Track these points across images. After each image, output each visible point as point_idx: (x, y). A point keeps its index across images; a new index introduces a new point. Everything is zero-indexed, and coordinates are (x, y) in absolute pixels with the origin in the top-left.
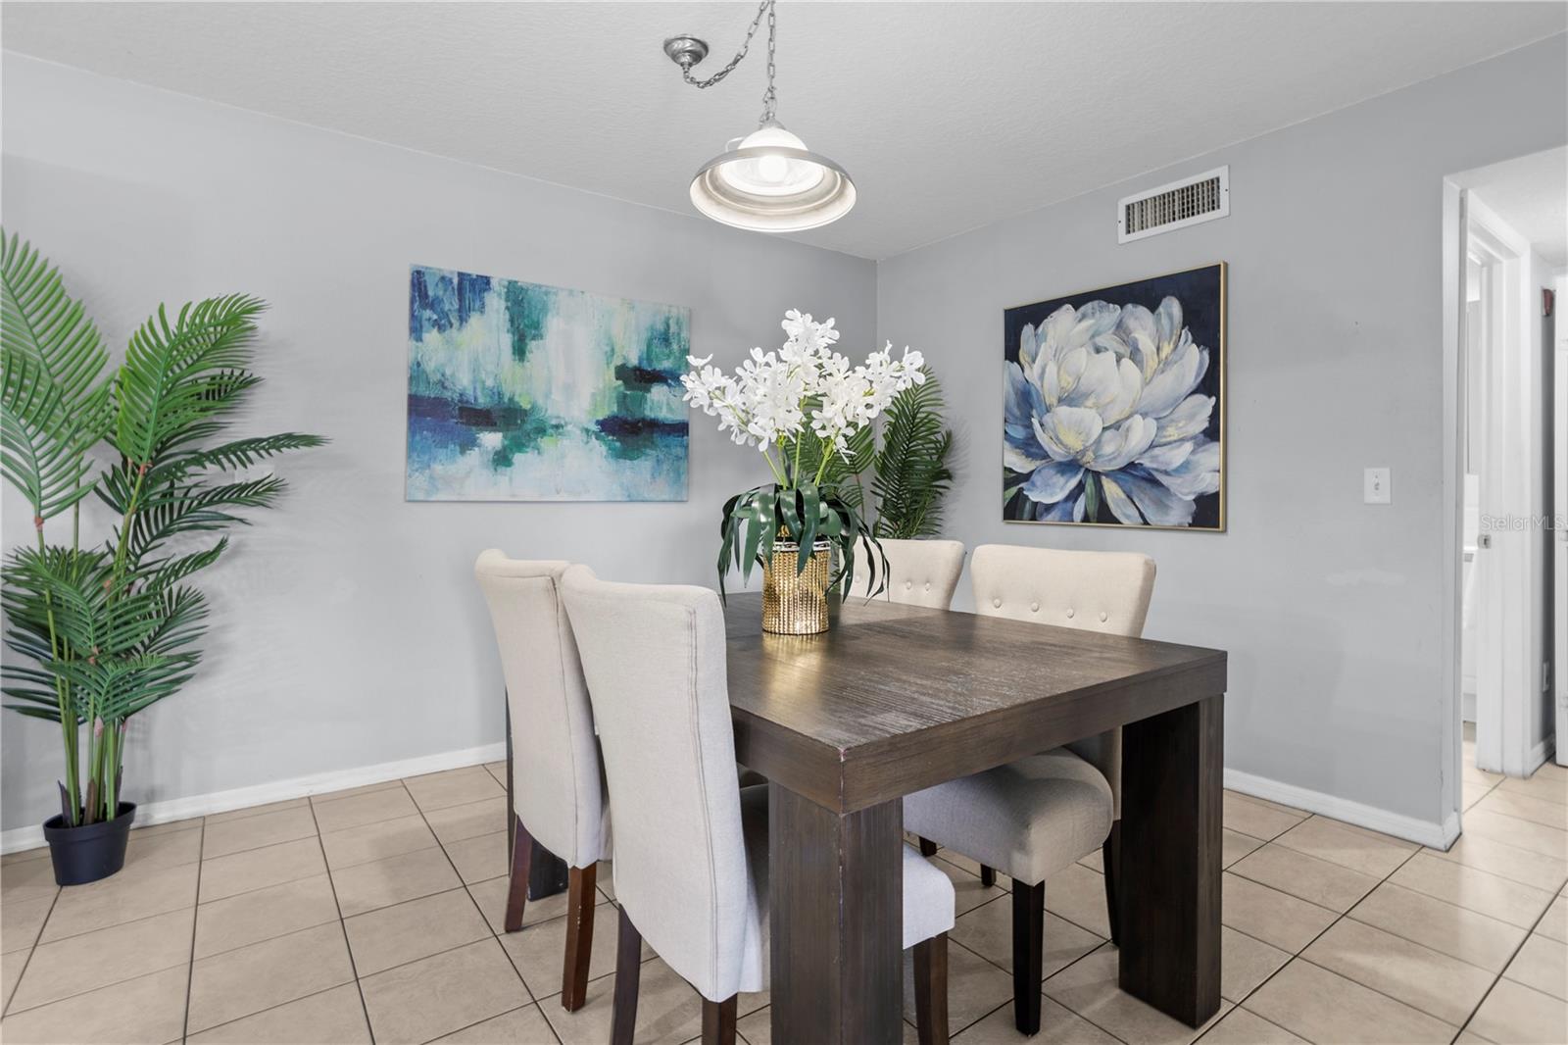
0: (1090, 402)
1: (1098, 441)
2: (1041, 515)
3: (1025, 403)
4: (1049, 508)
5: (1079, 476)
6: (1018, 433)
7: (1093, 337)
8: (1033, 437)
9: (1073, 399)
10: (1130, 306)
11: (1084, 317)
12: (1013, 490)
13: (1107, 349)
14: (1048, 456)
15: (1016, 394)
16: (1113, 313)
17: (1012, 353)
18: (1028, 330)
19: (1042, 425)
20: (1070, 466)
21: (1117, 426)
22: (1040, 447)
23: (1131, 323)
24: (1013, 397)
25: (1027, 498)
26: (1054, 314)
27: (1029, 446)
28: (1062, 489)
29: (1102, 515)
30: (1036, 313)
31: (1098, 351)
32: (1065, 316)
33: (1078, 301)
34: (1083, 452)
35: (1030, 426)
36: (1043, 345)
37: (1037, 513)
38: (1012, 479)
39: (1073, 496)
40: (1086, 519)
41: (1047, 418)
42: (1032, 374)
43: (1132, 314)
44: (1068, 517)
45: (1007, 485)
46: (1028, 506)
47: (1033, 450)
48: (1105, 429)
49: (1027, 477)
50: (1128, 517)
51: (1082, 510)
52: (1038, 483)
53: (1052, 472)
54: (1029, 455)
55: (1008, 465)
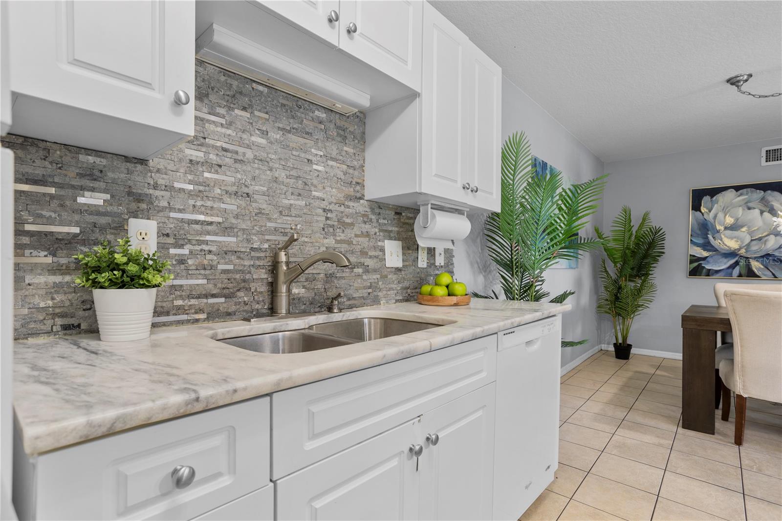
0: (744, 229)
1: (748, 245)
2: (713, 275)
3: (704, 230)
4: (717, 272)
5: (736, 259)
6: (700, 241)
7: (746, 203)
8: (709, 243)
9: (733, 228)
10: (769, 192)
11: (741, 195)
12: (696, 264)
13: (754, 208)
14: (718, 251)
15: (699, 225)
16: (760, 194)
17: (696, 207)
18: (706, 199)
19: (714, 238)
20: (732, 254)
21: (760, 239)
22: (712, 246)
23: (770, 198)
24: (696, 226)
25: (704, 267)
26: (723, 193)
27: (707, 246)
28: (725, 264)
29: (750, 274)
30: (713, 192)
31: (749, 209)
32: (729, 196)
33: (737, 188)
34: (739, 250)
35: (707, 238)
36: (716, 205)
37: (709, 273)
38: (694, 259)
39: (732, 267)
40: (740, 275)
41: (717, 235)
42: (710, 217)
43: (770, 194)
44: (731, 275)
45: (691, 262)
46: (704, 271)
47: (709, 248)
48: (752, 240)
49: (705, 259)
50: (765, 275)
51: (738, 272)
52: (711, 261)
53: (720, 257)
54: (708, 250)
55: (691, 254)
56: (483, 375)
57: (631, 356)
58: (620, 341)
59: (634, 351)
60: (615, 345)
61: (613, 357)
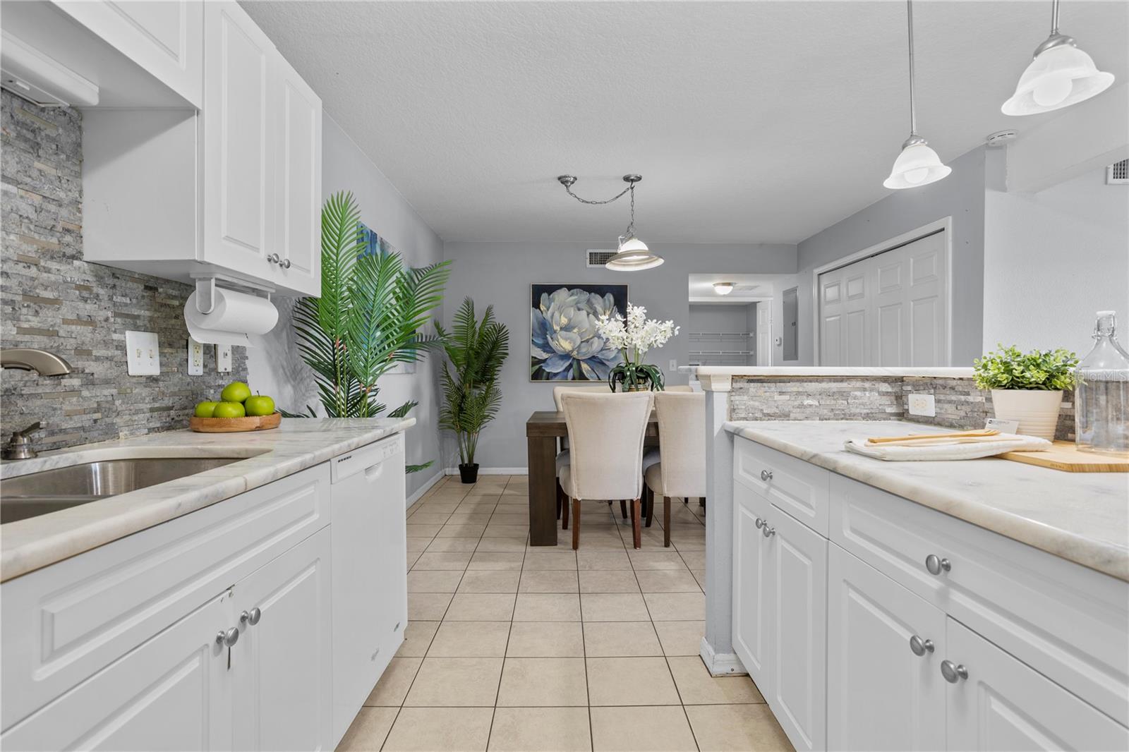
0: (575, 330)
1: (579, 347)
2: (552, 378)
3: (543, 330)
4: (556, 375)
5: (570, 361)
6: (540, 341)
7: (577, 303)
8: (548, 343)
9: (567, 329)
10: (593, 294)
11: (572, 295)
12: (537, 367)
13: (583, 310)
14: (555, 352)
15: (538, 324)
16: (586, 295)
17: (536, 305)
18: (544, 296)
19: (552, 338)
20: (566, 356)
21: (587, 341)
22: (551, 348)
23: (593, 301)
24: (536, 326)
25: (544, 370)
26: (558, 291)
27: (546, 347)
28: (562, 366)
29: (581, 377)
30: (551, 289)
31: (579, 310)
32: (563, 293)
33: (570, 287)
34: (572, 351)
35: (546, 338)
36: (553, 304)
37: (549, 376)
38: (536, 361)
39: (567, 369)
40: (574, 378)
41: (554, 336)
42: (548, 315)
43: (594, 297)
44: (566, 378)
45: (533, 364)
46: (545, 374)
47: (548, 349)
48: (582, 342)
49: (544, 361)
50: (592, 377)
51: (572, 375)
52: (550, 364)
53: (557, 359)
54: (548, 352)
55: (534, 356)
56: (316, 517)
57: (478, 477)
58: (466, 462)
59: (480, 471)
60: (461, 467)
61: (458, 481)
